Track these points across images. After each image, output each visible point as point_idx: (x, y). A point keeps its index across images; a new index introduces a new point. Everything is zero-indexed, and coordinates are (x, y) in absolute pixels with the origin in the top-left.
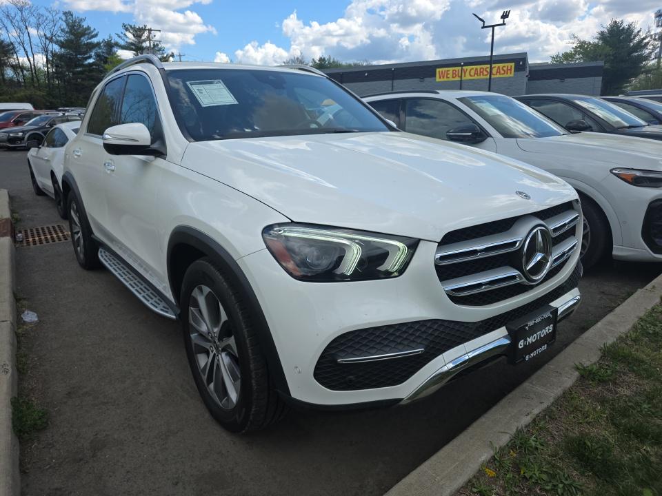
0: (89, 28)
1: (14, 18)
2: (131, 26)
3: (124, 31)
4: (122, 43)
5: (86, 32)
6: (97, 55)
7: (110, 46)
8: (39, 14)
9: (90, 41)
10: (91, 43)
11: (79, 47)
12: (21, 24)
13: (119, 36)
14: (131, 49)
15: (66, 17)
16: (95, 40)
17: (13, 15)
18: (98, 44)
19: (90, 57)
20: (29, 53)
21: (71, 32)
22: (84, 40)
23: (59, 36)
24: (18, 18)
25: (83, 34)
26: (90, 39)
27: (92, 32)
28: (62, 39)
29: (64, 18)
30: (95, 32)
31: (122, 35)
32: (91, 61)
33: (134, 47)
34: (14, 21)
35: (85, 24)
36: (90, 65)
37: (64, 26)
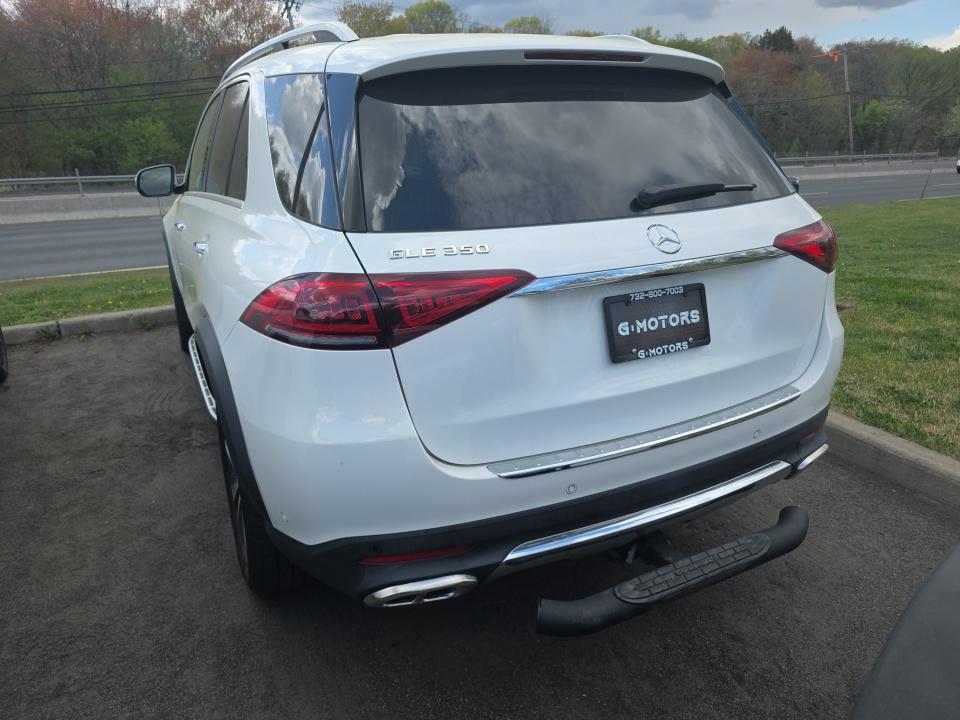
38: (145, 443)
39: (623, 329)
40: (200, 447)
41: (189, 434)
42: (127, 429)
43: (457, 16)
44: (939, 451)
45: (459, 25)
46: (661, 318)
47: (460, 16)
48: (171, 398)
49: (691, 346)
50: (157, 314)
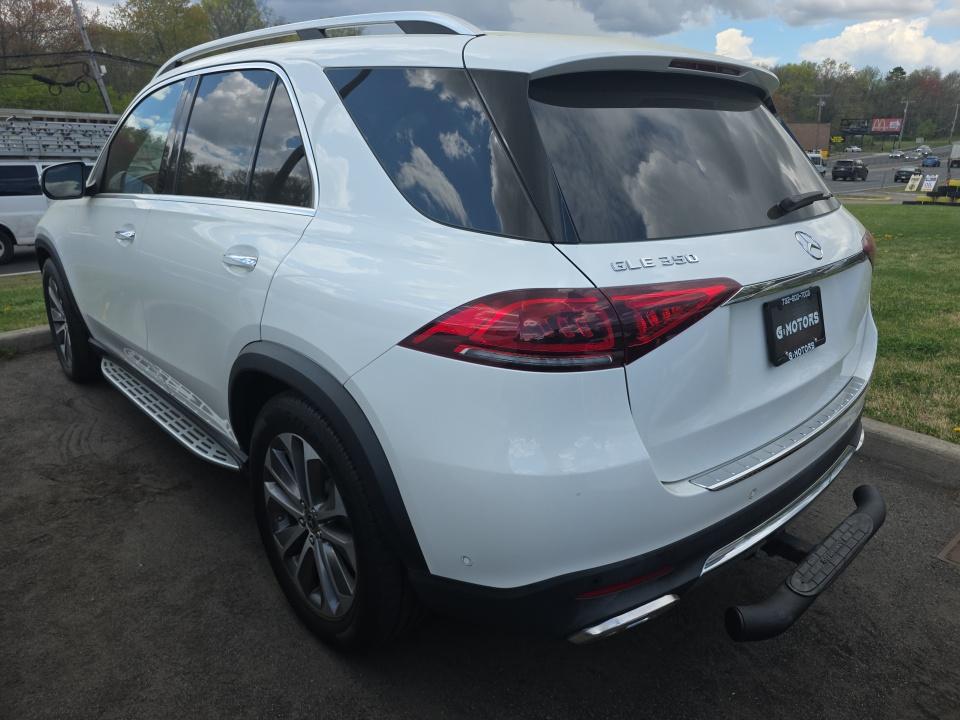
38: (86, 496)
39: (779, 333)
40: (159, 493)
41: (137, 480)
42: (53, 483)
43: (261, 9)
44: (890, 423)
45: (264, 19)
46: (799, 320)
47: (265, 9)
48: (87, 439)
49: (817, 345)
50: (18, 340)
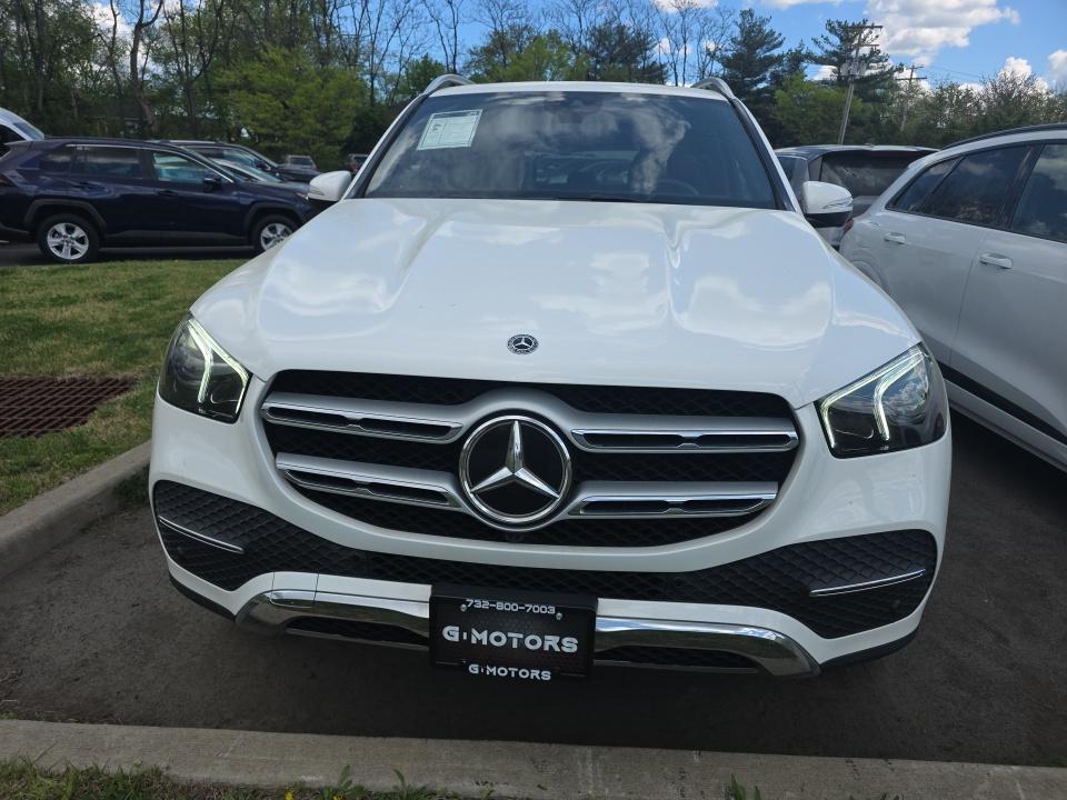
0: (772, 33)
1: (672, 28)
2: (839, 24)
3: (827, 34)
4: (818, 52)
5: (769, 40)
6: (775, 76)
7: (797, 59)
8: (706, 19)
9: (768, 54)
10: (770, 57)
11: (750, 65)
12: (680, 36)
13: (816, 42)
14: (831, 63)
15: (744, 18)
16: (776, 52)
17: (672, 24)
18: (779, 59)
19: (761, 81)
20: (680, 78)
21: (744, 43)
22: (761, 53)
23: (726, 50)
24: (678, 27)
25: (761, 45)
26: (769, 50)
27: (776, 38)
28: (729, 54)
29: (740, 21)
30: (780, 39)
31: (822, 40)
32: (762, 86)
33: (835, 59)
34: (672, 32)
35: (767, 28)
36: (760, 91)
37: (736, 32)
